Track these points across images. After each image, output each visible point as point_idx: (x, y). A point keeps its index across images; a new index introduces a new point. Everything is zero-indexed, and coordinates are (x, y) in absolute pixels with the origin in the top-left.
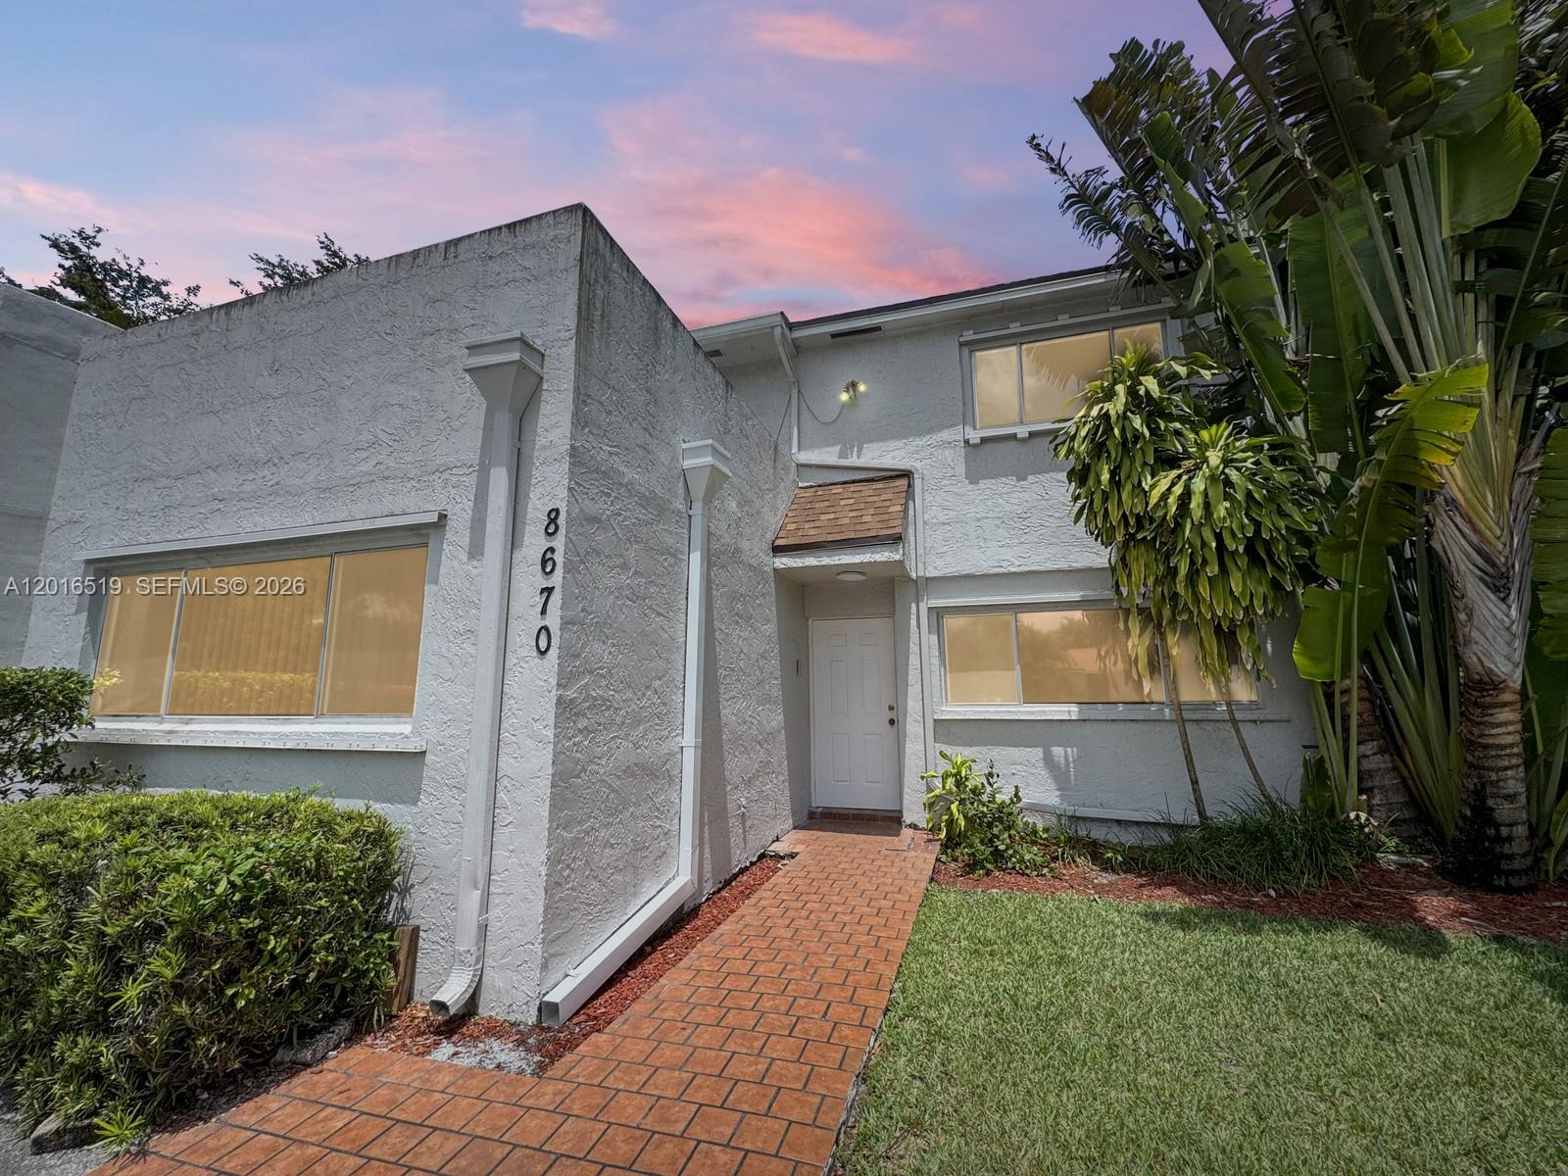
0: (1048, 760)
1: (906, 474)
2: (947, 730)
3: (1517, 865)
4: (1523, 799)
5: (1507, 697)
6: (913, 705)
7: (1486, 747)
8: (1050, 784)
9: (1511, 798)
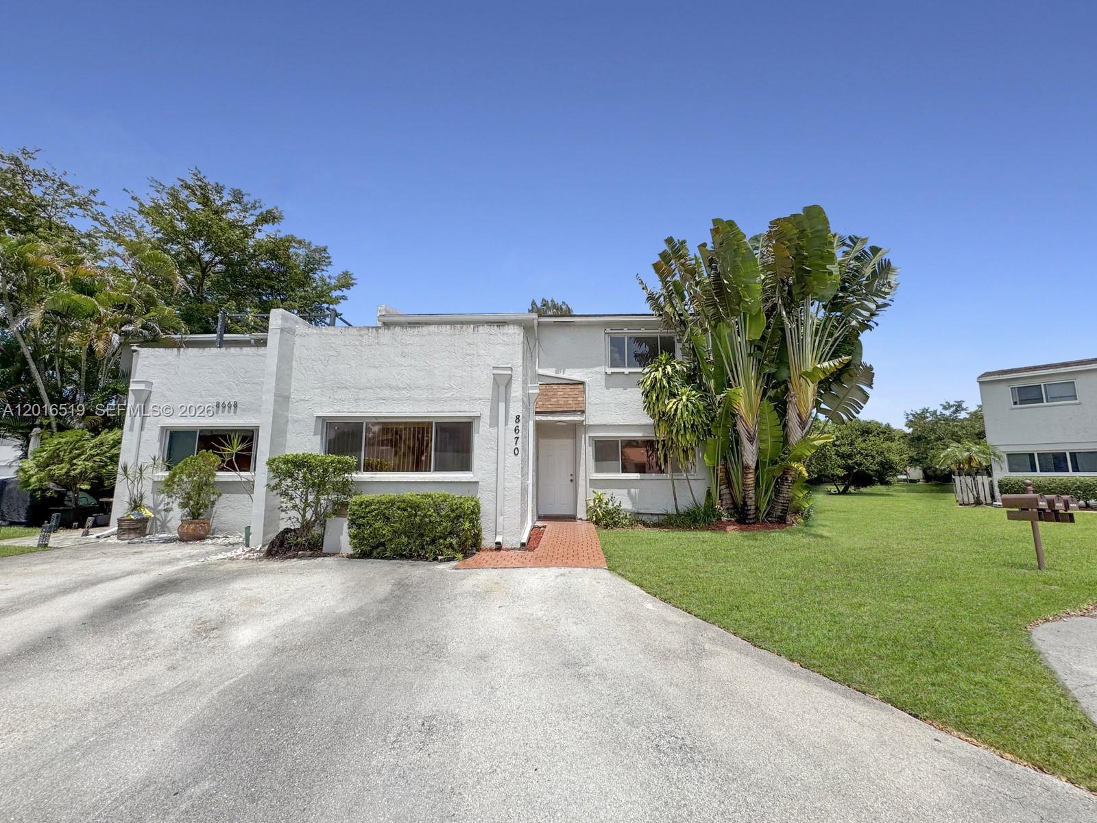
0: (629, 493)
1: (582, 383)
2: (594, 483)
3: (751, 517)
4: (754, 499)
5: (751, 471)
6: (582, 473)
7: (746, 484)
8: (629, 502)
9: (750, 498)
